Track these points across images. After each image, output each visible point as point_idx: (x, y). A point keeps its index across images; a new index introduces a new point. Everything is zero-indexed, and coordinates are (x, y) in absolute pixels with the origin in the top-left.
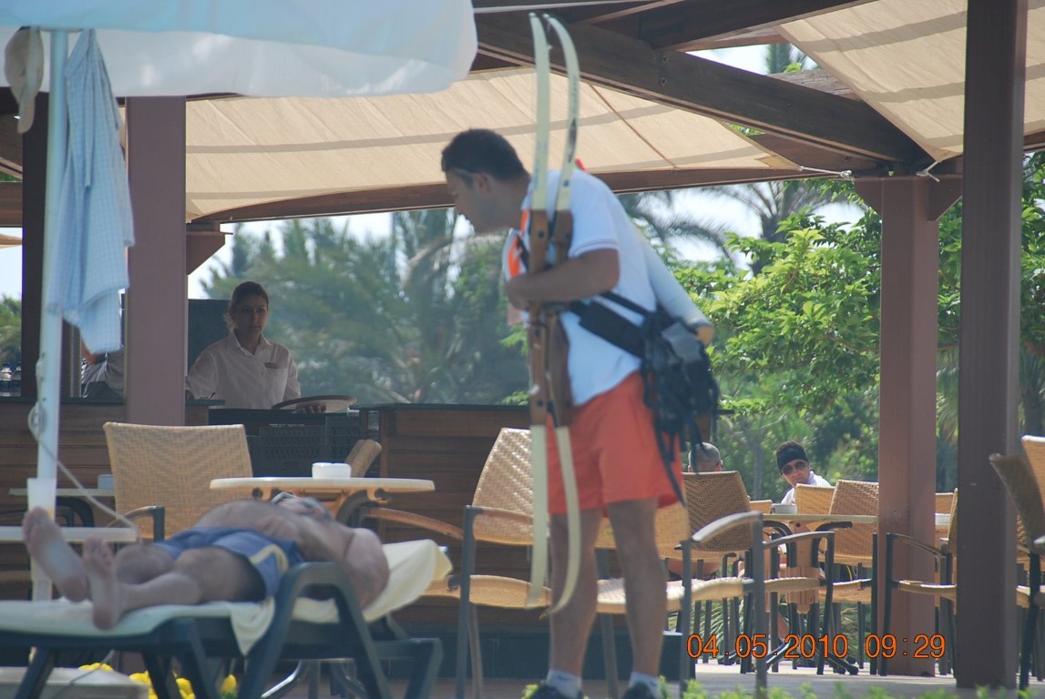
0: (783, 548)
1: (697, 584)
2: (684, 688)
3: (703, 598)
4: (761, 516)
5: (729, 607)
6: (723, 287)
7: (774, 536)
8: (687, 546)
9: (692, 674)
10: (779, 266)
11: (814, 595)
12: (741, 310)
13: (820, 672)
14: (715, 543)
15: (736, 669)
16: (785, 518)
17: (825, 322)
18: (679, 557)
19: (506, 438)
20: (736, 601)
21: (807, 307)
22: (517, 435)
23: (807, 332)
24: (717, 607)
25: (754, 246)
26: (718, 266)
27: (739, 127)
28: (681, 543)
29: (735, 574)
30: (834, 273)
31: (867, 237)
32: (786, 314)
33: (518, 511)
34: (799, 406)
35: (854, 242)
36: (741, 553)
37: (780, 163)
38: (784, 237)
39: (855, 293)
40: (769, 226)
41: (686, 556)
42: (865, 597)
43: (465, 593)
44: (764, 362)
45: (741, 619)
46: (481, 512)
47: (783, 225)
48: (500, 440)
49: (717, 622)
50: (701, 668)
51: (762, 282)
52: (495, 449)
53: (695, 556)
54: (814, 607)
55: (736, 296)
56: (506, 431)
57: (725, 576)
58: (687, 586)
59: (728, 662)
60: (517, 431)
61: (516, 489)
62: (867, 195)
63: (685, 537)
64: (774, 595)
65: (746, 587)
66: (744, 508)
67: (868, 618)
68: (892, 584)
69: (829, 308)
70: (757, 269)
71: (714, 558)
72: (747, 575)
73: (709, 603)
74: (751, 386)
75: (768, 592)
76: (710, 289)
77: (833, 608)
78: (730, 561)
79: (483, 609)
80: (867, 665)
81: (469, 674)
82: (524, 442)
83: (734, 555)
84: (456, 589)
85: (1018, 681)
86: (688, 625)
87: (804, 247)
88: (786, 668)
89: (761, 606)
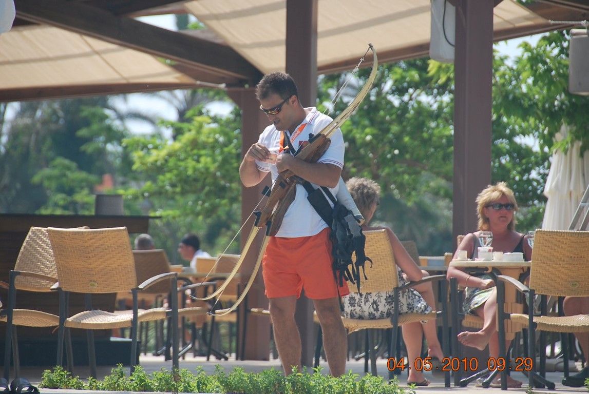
0: (188, 292)
1: (141, 312)
2: (133, 370)
3: (144, 320)
4: (176, 274)
5: (159, 325)
6: (156, 148)
7: (184, 286)
8: (135, 291)
9: (138, 362)
10: (187, 137)
11: (204, 317)
12: (166, 161)
13: (208, 359)
14: (151, 289)
15: (162, 359)
16: (191, 275)
17: (212, 168)
18: (131, 297)
19: (33, 232)
20: (162, 321)
21: (203, 159)
22: (40, 230)
23: (202, 173)
24: (152, 325)
25: (172, 125)
26: (153, 136)
27: (163, 60)
28: (132, 290)
29: (162, 306)
30: (216, 141)
31: (235, 121)
32: (191, 163)
33: (41, 273)
34: (198, 214)
35: (228, 122)
36: (165, 295)
37: (186, 80)
38: (189, 120)
39: (230, 153)
40: (181, 114)
41: (135, 296)
42: (233, 318)
43: (10, 319)
44: (178, 190)
45: (165, 331)
46: (19, 273)
47: (189, 114)
48: (30, 233)
49: (152, 333)
50: (143, 358)
51: (178, 145)
52: (27, 239)
53: (140, 297)
54: (205, 325)
55: (163, 153)
56: (33, 228)
57: (156, 307)
58: (135, 314)
59: (157, 355)
60: (40, 228)
61: (39, 261)
62: (235, 97)
63: (134, 287)
64: (183, 318)
65: (167, 313)
66: (166, 270)
67: (235, 329)
68: (247, 311)
69: (214, 161)
70: (175, 138)
71: (150, 298)
72: (170, 307)
73: (147, 323)
74: (171, 202)
75: (180, 317)
76: (149, 149)
77: (215, 324)
78: (160, 300)
79: (20, 328)
80: (234, 355)
81: (12, 364)
82: (44, 234)
83: (161, 296)
84: (5, 317)
85: (314, 362)
86: (136, 334)
87: (201, 126)
88: (189, 358)
89: (176, 324)
